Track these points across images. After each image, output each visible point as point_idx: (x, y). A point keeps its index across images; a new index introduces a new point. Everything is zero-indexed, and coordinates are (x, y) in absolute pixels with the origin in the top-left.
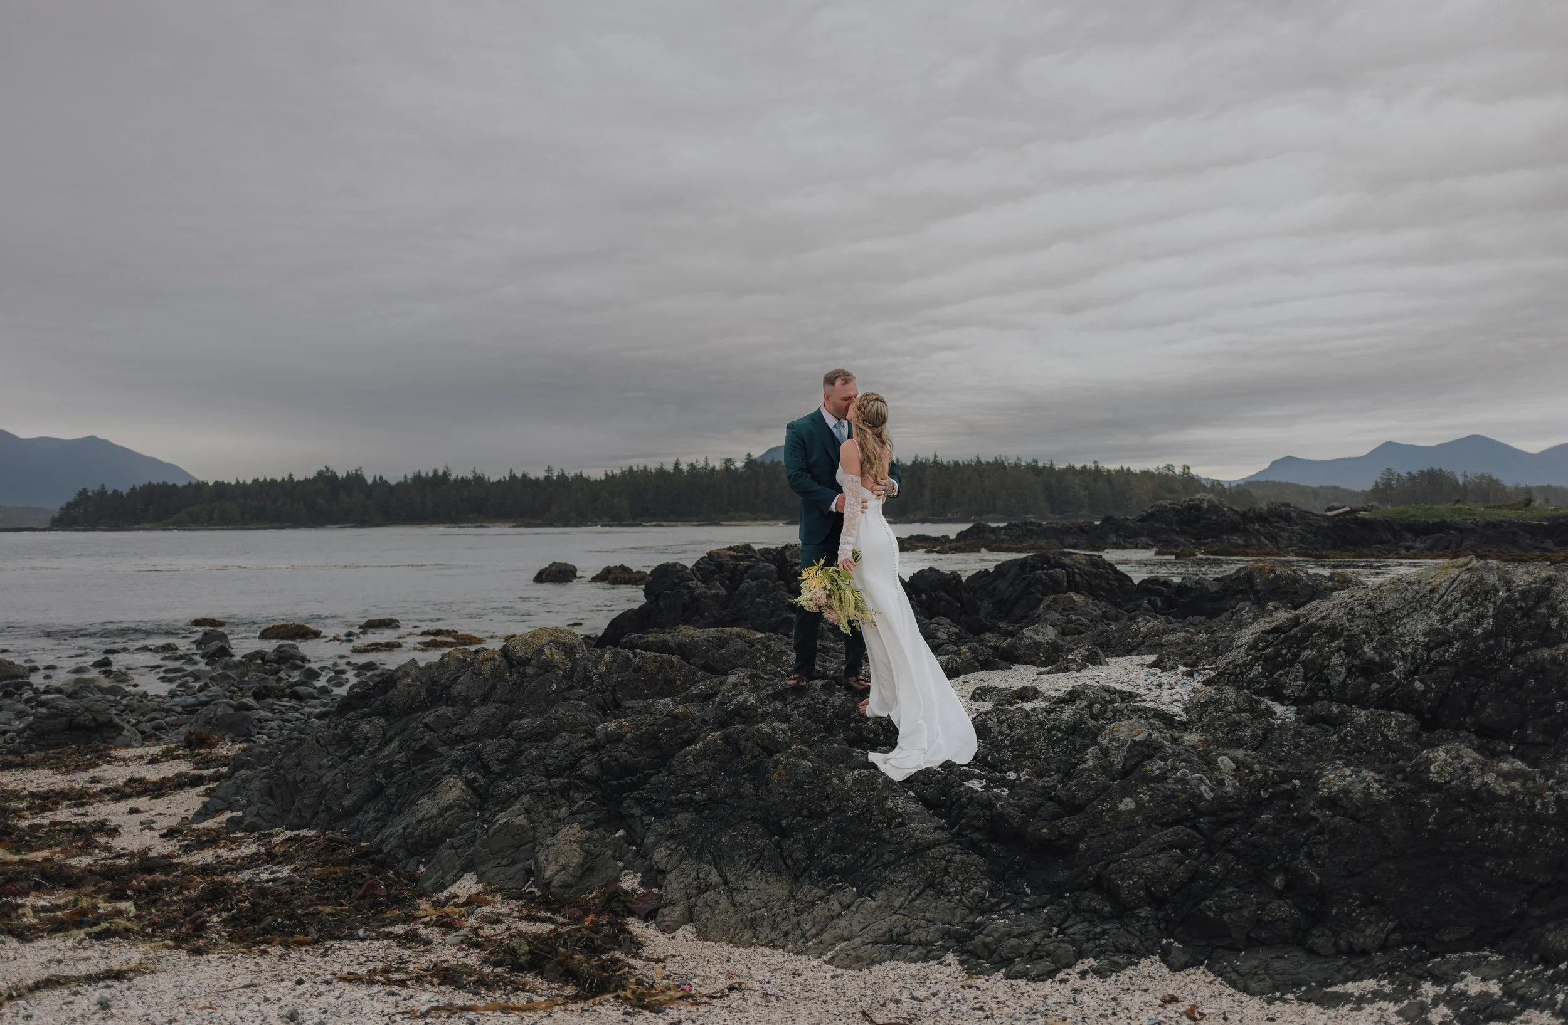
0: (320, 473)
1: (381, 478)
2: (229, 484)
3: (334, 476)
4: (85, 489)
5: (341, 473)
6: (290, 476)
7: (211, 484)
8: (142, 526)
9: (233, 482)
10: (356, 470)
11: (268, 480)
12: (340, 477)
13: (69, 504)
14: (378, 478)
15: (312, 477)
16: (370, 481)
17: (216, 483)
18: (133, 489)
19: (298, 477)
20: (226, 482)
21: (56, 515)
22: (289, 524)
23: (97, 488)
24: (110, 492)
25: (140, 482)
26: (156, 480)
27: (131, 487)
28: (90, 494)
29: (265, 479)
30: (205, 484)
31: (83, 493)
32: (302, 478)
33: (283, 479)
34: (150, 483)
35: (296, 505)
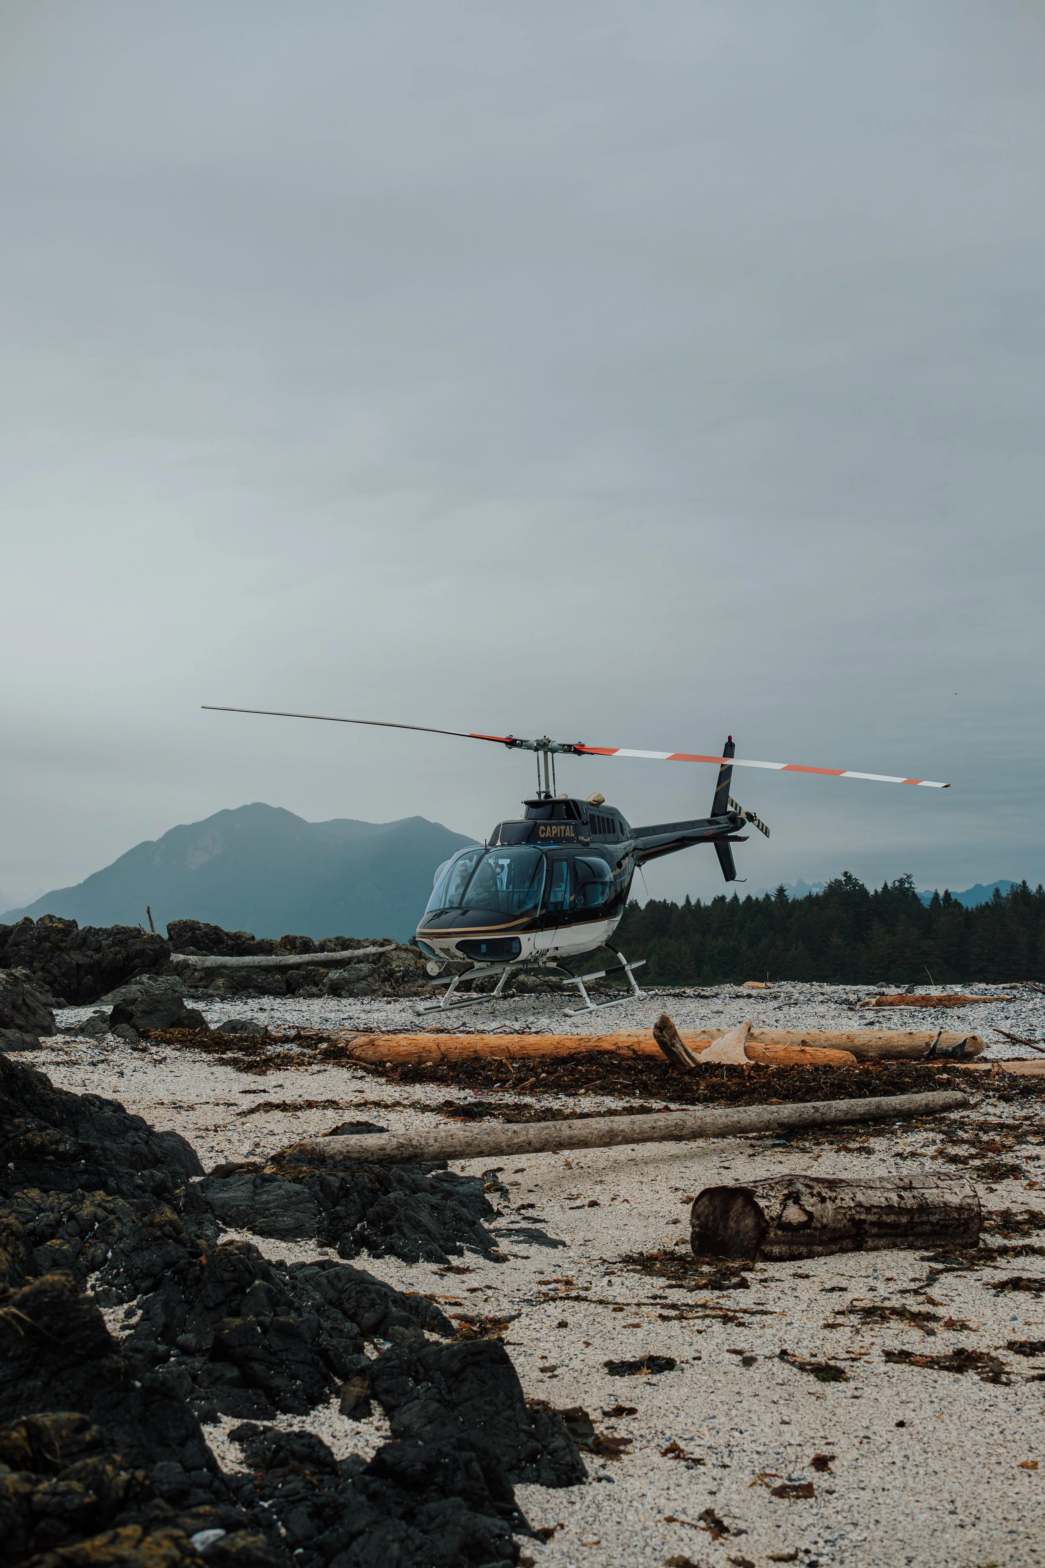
0: (834, 889)
2: (674, 905)
6: (782, 890)
10: (901, 881)
12: (872, 893)
14: (941, 894)
16: (926, 903)
17: (652, 904)
29: (735, 898)
32: (801, 896)
33: (767, 897)
35: (793, 949)
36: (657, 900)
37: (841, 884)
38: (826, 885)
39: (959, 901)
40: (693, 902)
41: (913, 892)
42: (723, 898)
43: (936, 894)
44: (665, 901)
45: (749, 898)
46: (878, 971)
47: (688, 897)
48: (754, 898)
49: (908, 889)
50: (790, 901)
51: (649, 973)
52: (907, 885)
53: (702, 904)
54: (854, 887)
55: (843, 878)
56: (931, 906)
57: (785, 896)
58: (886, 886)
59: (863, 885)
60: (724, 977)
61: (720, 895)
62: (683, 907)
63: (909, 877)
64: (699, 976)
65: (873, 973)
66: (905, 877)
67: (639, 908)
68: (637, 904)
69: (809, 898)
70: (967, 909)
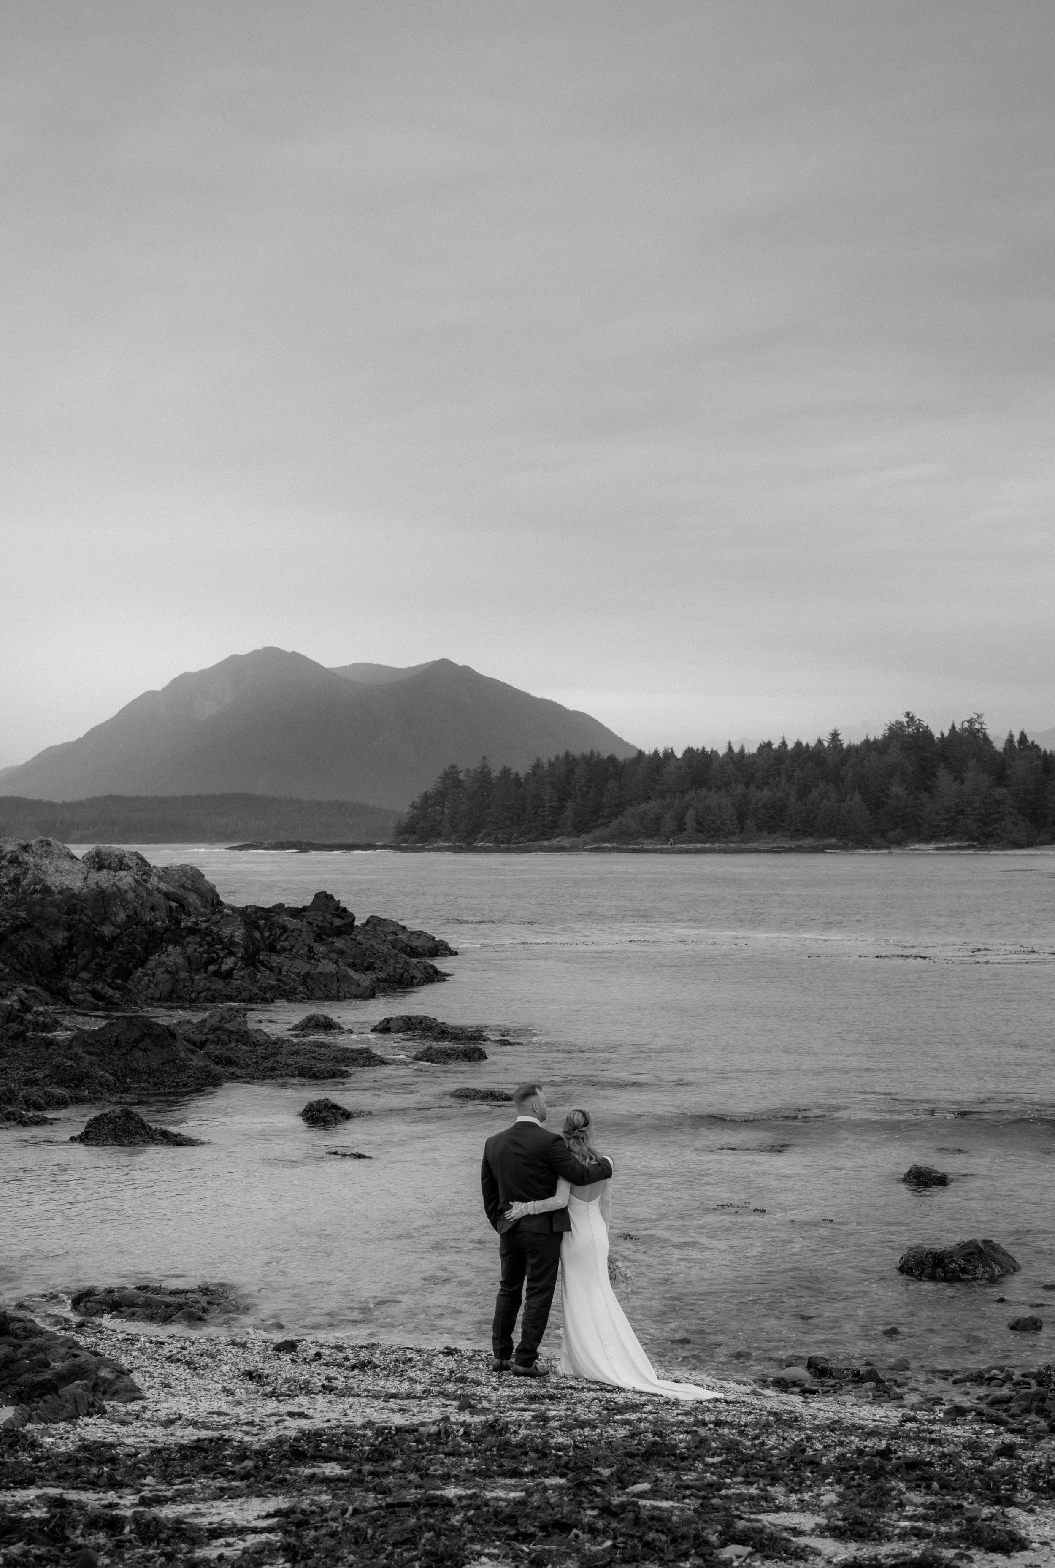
0: (895, 733)
1: (1023, 736)
2: (714, 753)
3: (927, 734)
4: (453, 767)
5: (939, 729)
6: (835, 735)
7: (679, 755)
8: (555, 842)
9: (722, 751)
10: (971, 722)
11: (791, 745)
12: (937, 735)
13: (426, 798)
14: (1017, 737)
15: (880, 737)
16: (999, 745)
17: (689, 752)
18: (537, 766)
19: (851, 738)
20: (708, 749)
21: (405, 819)
22: (833, 841)
23: (474, 765)
24: (495, 773)
25: (549, 753)
26: (579, 749)
27: (533, 762)
28: (462, 777)
29: (784, 744)
30: (669, 755)
31: (451, 777)
32: (857, 741)
33: (820, 742)
34: (567, 754)
35: (847, 800)
36: (695, 748)
37: (903, 726)
38: (886, 728)
39: (1036, 743)
40: (736, 750)
41: (985, 734)
42: (769, 744)
43: (1011, 736)
44: (704, 749)
45: (798, 744)
46: (943, 824)
47: (729, 744)
48: (804, 744)
49: (978, 731)
50: (845, 746)
51: (685, 830)
52: (977, 726)
53: (746, 751)
54: (918, 729)
55: (905, 720)
56: (1005, 749)
57: (840, 741)
58: (953, 727)
59: (927, 727)
60: (769, 833)
61: (766, 741)
62: (725, 755)
63: (979, 716)
64: (741, 832)
65: (939, 825)
66: (975, 717)
67: (675, 756)
68: (672, 752)
69: (867, 742)
70: (1045, 752)
